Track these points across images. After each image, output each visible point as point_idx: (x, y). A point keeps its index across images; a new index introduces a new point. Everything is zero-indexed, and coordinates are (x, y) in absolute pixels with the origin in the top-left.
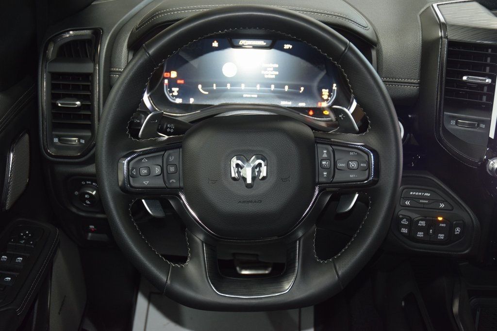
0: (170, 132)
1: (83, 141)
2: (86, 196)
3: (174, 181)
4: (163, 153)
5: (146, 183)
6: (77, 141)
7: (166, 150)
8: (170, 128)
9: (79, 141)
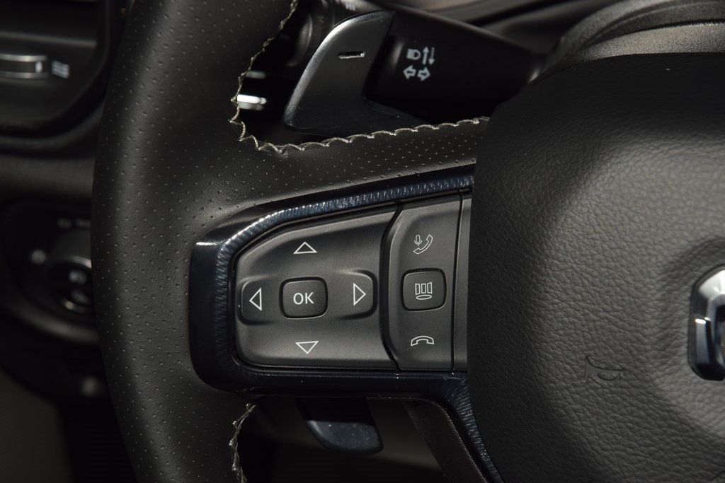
0: (416, 78)
1: (62, 70)
2: (74, 276)
3: (429, 340)
4: (386, 216)
5: (306, 348)
6: (39, 67)
7: (398, 205)
8: (418, 65)
9: (47, 67)
